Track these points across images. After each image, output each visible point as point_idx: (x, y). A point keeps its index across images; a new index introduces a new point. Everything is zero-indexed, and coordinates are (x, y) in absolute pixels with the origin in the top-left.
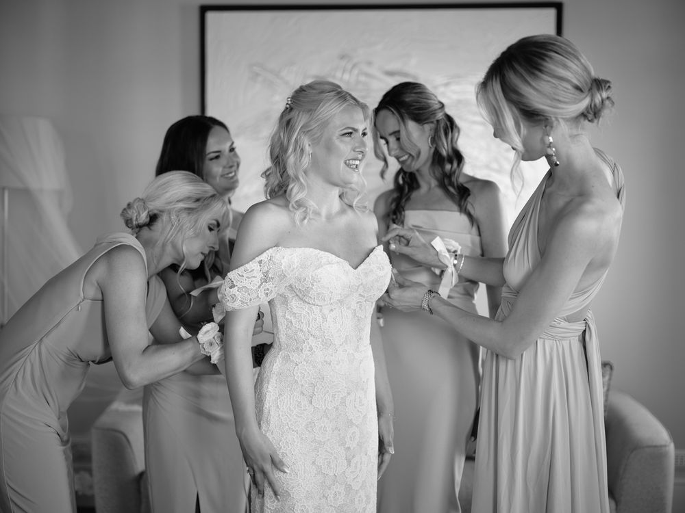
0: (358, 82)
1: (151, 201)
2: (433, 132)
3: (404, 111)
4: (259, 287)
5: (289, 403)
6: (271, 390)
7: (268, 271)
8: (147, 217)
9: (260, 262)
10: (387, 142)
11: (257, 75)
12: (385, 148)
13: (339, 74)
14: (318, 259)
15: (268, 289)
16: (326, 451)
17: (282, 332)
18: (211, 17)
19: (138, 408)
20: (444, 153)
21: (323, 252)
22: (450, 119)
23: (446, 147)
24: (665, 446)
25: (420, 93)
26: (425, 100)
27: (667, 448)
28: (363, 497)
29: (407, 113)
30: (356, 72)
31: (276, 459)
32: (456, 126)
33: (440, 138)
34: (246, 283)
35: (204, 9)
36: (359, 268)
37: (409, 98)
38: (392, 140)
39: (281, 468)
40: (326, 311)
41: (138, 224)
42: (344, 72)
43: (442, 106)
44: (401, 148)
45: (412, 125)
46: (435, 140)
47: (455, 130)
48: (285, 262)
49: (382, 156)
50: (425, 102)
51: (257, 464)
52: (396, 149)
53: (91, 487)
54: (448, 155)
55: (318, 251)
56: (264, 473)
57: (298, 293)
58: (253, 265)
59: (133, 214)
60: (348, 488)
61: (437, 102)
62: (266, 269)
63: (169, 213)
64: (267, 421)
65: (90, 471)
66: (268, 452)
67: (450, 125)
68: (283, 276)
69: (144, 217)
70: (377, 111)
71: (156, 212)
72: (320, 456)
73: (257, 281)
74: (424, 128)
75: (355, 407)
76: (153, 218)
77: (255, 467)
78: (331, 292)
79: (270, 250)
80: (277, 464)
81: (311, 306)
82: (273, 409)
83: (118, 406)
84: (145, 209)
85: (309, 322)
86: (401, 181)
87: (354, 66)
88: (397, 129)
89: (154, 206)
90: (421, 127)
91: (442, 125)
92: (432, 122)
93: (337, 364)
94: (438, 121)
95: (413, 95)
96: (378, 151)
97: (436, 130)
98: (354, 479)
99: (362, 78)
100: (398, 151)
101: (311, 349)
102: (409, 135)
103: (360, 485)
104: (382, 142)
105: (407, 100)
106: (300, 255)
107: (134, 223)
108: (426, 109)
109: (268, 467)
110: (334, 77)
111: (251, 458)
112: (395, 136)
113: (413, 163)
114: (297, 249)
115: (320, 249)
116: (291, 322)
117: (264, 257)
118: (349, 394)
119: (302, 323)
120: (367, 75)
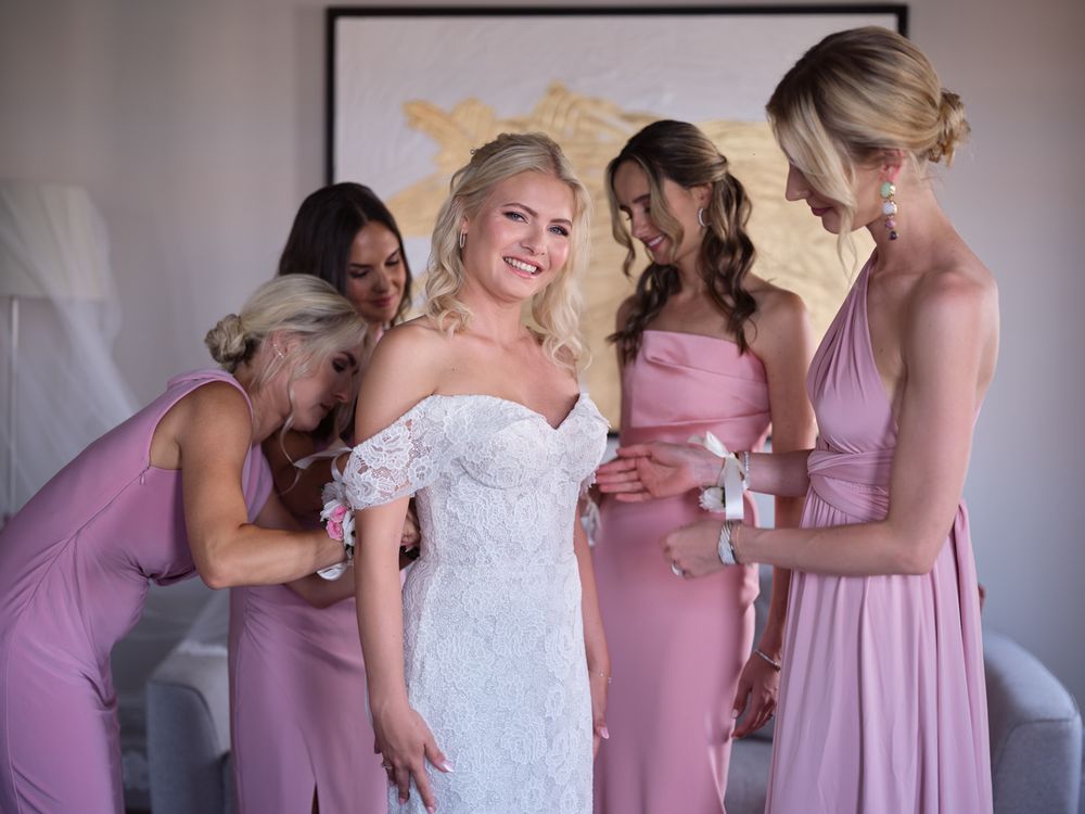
0: (578, 131)
1: (248, 320)
2: (705, 202)
3: (658, 163)
4: (408, 466)
5: (455, 650)
6: (426, 630)
7: (421, 438)
8: (241, 344)
9: (409, 423)
10: (631, 216)
11: (417, 119)
12: (628, 225)
13: (547, 119)
14: (501, 413)
15: (423, 468)
16: (516, 725)
17: (441, 534)
18: (344, 25)
19: (221, 651)
20: (723, 236)
21: (506, 402)
22: (735, 183)
23: (727, 227)
24: (1067, 720)
25: (688, 137)
26: (695, 149)
27: (1070, 724)
28: (573, 796)
29: (664, 168)
30: (575, 114)
31: (432, 751)
32: (746, 198)
33: (717, 210)
34: (385, 461)
35: (333, 14)
36: (561, 427)
37: (667, 144)
38: (638, 210)
39: (440, 765)
40: (513, 499)
41: (228, 355)
42: (556, 114)
43: (724, 161)
44: (652, 224)
45: (670, 188)
46: (709, 214)
47: (743, 203)
48: (448, 420)
49: (625, 238)
50: (695, 152)
51: (400, 757)
52: (645, 226)
53: (145, 777)
54: (728, 239)
55: (499, 400)
56: (410, 771)
57: (468, 469)
58: (397, 430)
59: (221, 340)
60: (550, 782)
61: (715, 154)
62: (418, 433)
63: (271, 337)
64: (420, 682)
65: (143, 751)
66: (420, 738)
67: (735, 194)
68: (446, 444)
69: (236, 344)
70: (614, 167)
71: (253, 336)
72: (507, 734)
73: (404, 456)
74: (690, 193)
75: (559, 652)
76: (251, 347)
77: (398, 763)
78: (522, 467)
79: (424, 403)
80: (433, 758)
81: (488, 489)
82: (429, 662)
83: (190, 647)
84: (239, 332)
85: (485, 514)
86: (648, 286)
87: (573, 105)
88: (646, 192)
89: (252, 326)
90: (686, 192)
91: (722, 190)
92: (705, 185)
93: (530, 584)
94: (714, 183)
95: (676, 139)
96: (619, 231)
97: (712, 199)
98: (559, 767)
99: (586, 126)
100: (646, 229)
101: (489, 559)
102: (664, 203)
103: (568, 778)
104: (624, 215)
105: (666, 146)
106: (471, 407)
107: (222, 353)
108: (694, 162)
109: (418, 763)
110: (540, 123)
111: (392, 747)
112: (644, 204)
113: (672, 250)
114: (467, 398)
115: (501, 397)
116: (457, 518)
117: (414, 414)
118: (549, 631)
119: (474, 517)
120: (592, 120)
